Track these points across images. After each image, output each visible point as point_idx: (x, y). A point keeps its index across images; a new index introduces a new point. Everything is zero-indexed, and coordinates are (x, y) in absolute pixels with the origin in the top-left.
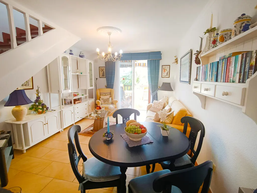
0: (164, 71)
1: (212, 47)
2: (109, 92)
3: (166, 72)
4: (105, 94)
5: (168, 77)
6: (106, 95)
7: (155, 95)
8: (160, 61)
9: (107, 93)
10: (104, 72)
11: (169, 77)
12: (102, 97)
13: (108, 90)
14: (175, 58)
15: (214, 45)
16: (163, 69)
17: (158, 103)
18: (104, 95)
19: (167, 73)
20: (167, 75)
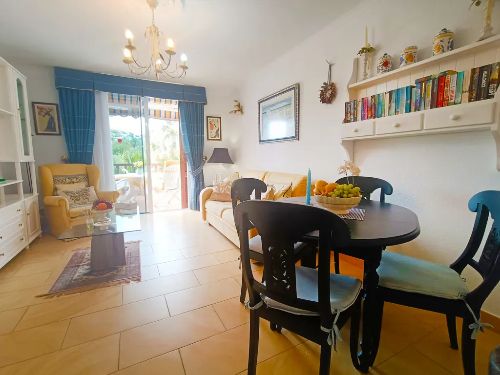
0: (212, 129)
1: (383, 70)
2: (84, 172)
3: (215, 130)
4: (71, 180)
5: (219, 138)
6: (75, 180)
7: (200, 174)
8: (204, 106)
9: (76, 176)
10: (52, 119)
11: (221, 140)
12: (62, 187)
13: (78, 169)
14: (237, 104)
15: (386, 68)
16: (209, 124)
17: (225, 185)
18: (68, 181)
19: (217, 132)
20: (216, 135)
